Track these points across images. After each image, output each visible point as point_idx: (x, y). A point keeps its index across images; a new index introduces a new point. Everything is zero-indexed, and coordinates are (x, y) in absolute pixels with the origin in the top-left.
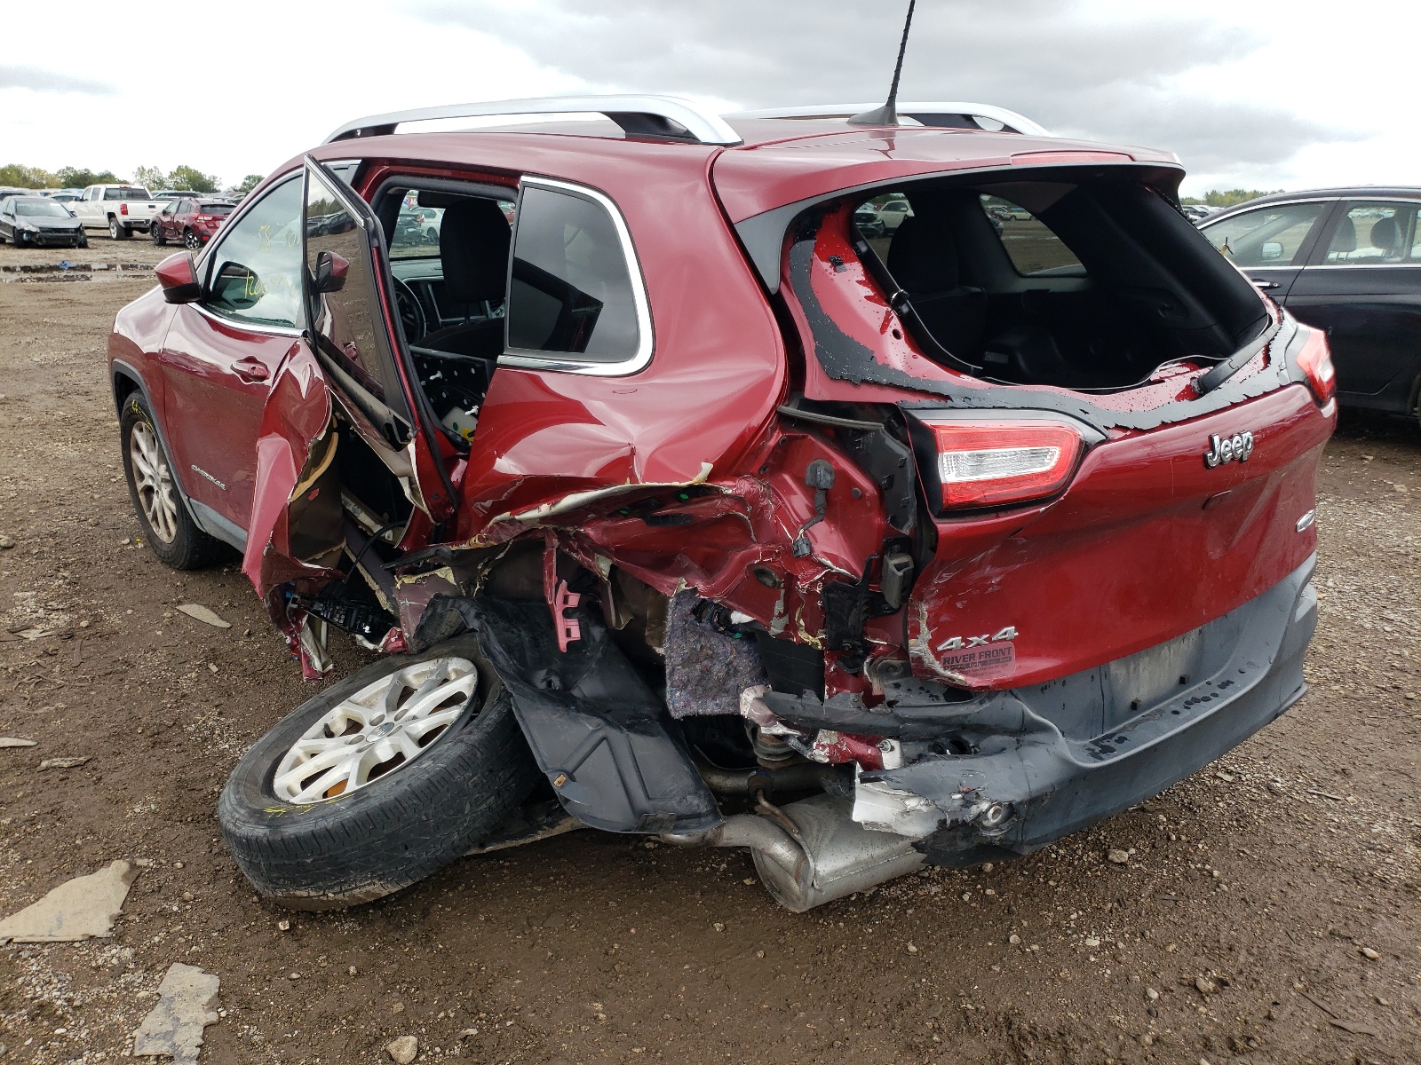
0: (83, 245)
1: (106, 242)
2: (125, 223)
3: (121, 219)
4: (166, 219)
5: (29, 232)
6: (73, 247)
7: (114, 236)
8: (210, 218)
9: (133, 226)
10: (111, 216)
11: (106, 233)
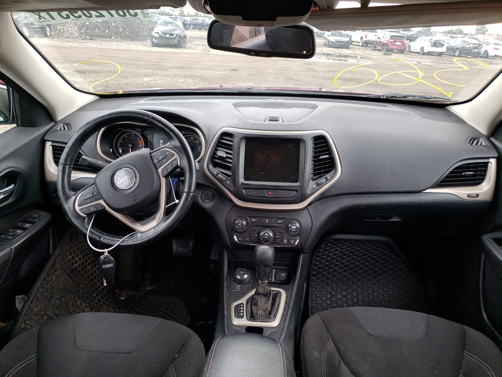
0: (348, 48)
1: (357, 47)
2: (365, 41)
3: (364, 39)
4: (378, 40)
5: (332, 42)
6: (344, 48)
7: (361, 45)
8: (393, 41)
9: (368, 42)
10: (362, 38)
11: (358, 44)
